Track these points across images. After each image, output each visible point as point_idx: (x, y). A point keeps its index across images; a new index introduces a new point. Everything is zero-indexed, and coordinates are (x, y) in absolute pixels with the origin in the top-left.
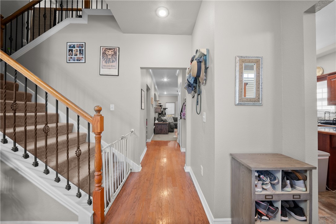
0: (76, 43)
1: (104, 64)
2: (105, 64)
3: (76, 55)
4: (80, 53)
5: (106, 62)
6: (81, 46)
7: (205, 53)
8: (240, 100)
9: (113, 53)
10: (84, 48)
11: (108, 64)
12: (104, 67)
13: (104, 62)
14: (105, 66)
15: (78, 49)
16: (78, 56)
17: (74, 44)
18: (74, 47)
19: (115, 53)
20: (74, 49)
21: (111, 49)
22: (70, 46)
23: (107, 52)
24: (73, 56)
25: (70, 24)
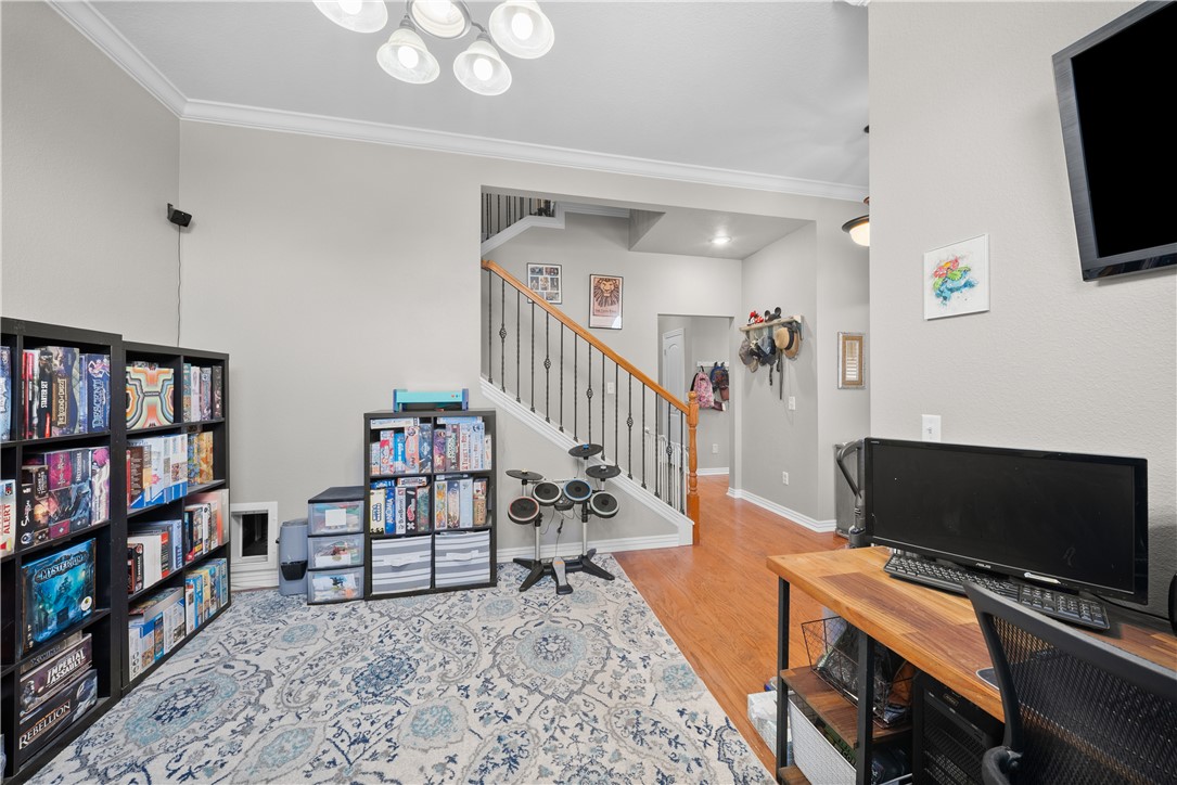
0: (545, 266)
1: (597, 307)
2: (599, 308)
3: (545, 289)
4: (553, 286)
5: (600, 304)
6: (554, 271)
7: (800, 321)
8: (843, 383)
9: (612, 287)
10: (559, 276)
11: (603, 308)
12: (598, 313)
13: (596, 303)
14: (598, 311)
15: (549, 277)
16: (549, 291)
17: (541, 266)
18: (541, 271)
19: (616, 287)
20: (540, 277)
21: (609, 280)
22: (533, 271)
23: (602, 286)
24: (540, 290)
25: (532, 227)
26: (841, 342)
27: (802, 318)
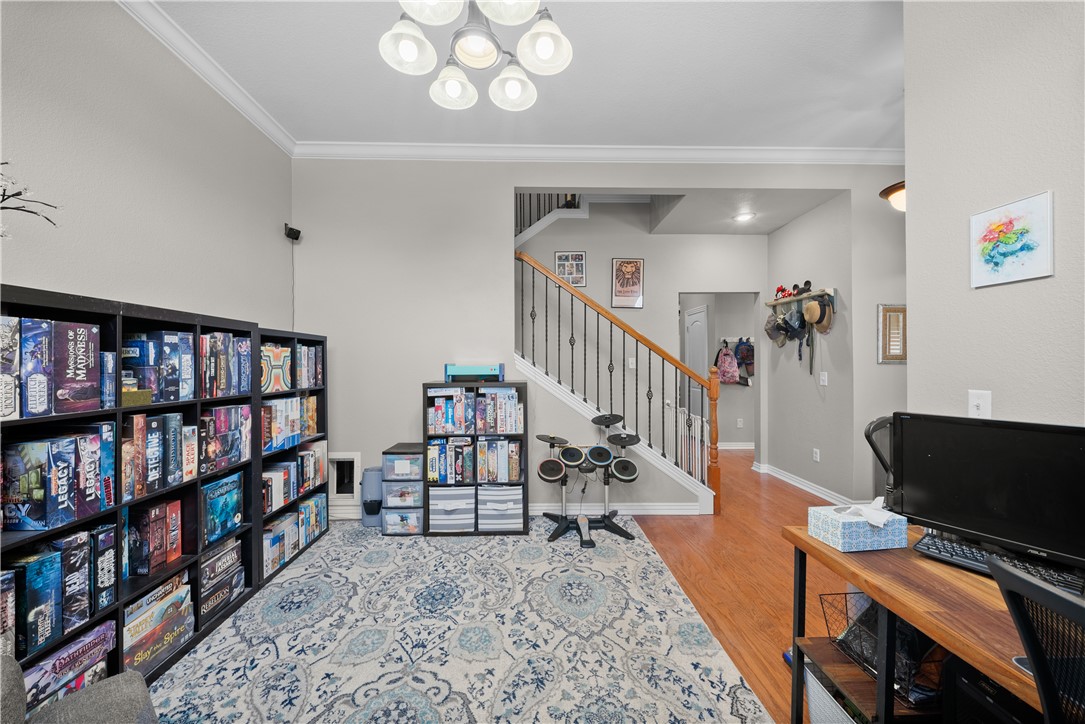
0: (570, 254)
1: (620, 289)
3: (571, 274)
4: (578, 271)
5: (622, 285)
6: (579, 258)
7: (832, 294)
8: (883, 358)
9: (634, 269)
10: (583, 262)
11: (625, 289)
12: (619, 294)
13: (618, 285)
14: (620, 292)
15: (574, 263)
16: (574, 275)
17: (567, 254)
18: (567, 258)
19: (638, 269)
20: (567, 263)
21: (631, 263)
22: (560, 258)
23: (624, 269)
24: (566, 275)
25: (560, 218)
26: (881, 314)
27: (836, 291)
